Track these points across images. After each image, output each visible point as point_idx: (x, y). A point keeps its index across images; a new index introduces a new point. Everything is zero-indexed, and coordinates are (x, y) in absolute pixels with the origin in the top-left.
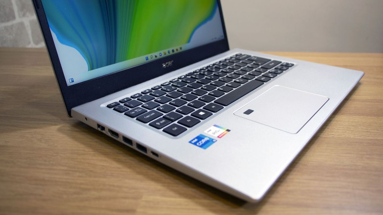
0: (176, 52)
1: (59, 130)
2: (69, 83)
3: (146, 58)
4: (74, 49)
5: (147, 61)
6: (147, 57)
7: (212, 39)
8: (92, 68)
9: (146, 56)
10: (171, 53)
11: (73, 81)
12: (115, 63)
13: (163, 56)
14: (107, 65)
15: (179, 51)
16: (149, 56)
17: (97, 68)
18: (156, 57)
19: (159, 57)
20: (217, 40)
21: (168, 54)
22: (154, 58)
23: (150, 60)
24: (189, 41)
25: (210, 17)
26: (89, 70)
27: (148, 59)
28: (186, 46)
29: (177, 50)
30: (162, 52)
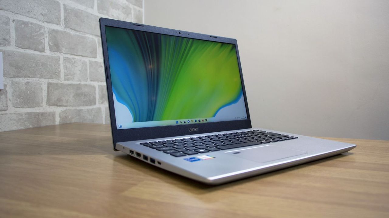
0: (201, 122)
2: (118, 128)
3: (176, 122)
4: (125, 106)
5: (177, 124)
6: (178, 122)
7: (236, 118)
8: (135, 121)
9: (177, 120)
10: (198, 122)
11: (121, 127)
12: (152, 121)
13: (191, 123)
14: (147, 121)
15: (205, 122)
16: (179, 121)
17: (139, 121)
18: (185, 122)
19: (187, 123)
20: (240, 119)
21: (194, 122)
22: (183, 123)
23: (179, 124)
24: (214, 116)
25: (235, 101)
26: (133, 122)
27: (178, 123)
28: (211, 120)
29: (203, 121)
30: (190, 120)
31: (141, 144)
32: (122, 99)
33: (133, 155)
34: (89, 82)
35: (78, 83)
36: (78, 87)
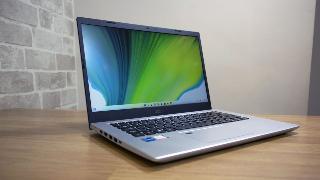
0: (166, 105)
1: (83, 135)
2: (93, 111)
3: (144, 105)
5: (145, 107)
6: (145, 105)
7: (197, 101)
8: (108, 104)
9: (145, 104)
10: (163, 105)
11: (95, 110)
12: (123, 104)
13: (157, 105)
14: (118, 104)
15: (169, 104)
16: (147, 104)
17: (111, 105)
18: (151, 105)
19: (153, 106)
20: (201, 102)
21: (160, 105)
22: (150, 106)
23: (147, 106)
24: (178, 99)
25: (197, 86)
26: (106, 106)
27: (146, 106)
28: (175, 102)
29: (168, 104)
30: (157, 103)
31: (111, 124)
32: (96, 87)
33: (102, 134)
34: (26, 70)
35: (16, 70)
36: (16, 74)
